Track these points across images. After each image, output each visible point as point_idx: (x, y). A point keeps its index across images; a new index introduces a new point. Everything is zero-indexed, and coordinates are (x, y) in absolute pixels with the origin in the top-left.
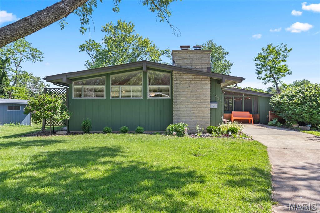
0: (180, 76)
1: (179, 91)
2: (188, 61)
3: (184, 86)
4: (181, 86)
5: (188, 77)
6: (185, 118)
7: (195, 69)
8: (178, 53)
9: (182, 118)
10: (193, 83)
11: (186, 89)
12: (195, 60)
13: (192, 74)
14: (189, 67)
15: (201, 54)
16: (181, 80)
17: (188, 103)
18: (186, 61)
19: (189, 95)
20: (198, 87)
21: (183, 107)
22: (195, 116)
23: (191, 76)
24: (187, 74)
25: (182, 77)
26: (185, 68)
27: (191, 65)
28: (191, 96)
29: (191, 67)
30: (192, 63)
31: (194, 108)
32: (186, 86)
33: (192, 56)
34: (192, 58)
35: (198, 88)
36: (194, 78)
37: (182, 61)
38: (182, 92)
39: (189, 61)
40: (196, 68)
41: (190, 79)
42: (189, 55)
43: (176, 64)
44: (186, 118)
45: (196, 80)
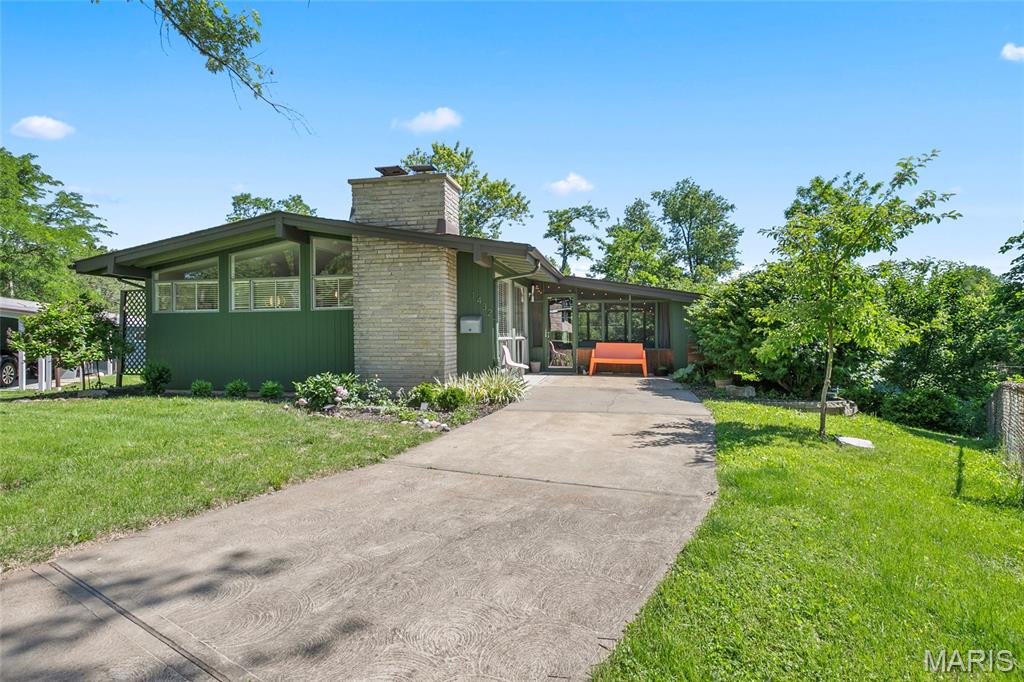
0: (367, 249)
1: (366, 286)
2: (386, 207)
3: (377, 274)
4: (372, 274)
5: (388, 250)
6: (380, 359)
7: (404, 228)
8: (362, 186)
9: (373, 358)
10: (401, 264)
11: (383, 282)
12: (406, 204)
13: (396, 240)
14: (391, 221)
15: (422, 186)
16: (371, 257)
17: (388, 321)
18: (382, 207)
19: (390, 299)
20: (413, 276)
21: (374, 329)
22: (405, 354)
23: (396, 247)
24: (385, 242)
25: (374, 250)
26: (381, 225)
27: (396, 218)
28: (396, 299)
29: (395, 223)
30: (396, 210)
31: (403, 333)
32: (382, 273)
33: (397, 192)
34: (395, 197)
35: (412, 279)
36: (401, 251)
37: (372, 207)
38: (373, 290)
39: (391, 206)
40: (407, 225)
41: (392, 254)
42: (390, 191)
43: (358, 217)
44: (383, 359)
45: (408, 255)
